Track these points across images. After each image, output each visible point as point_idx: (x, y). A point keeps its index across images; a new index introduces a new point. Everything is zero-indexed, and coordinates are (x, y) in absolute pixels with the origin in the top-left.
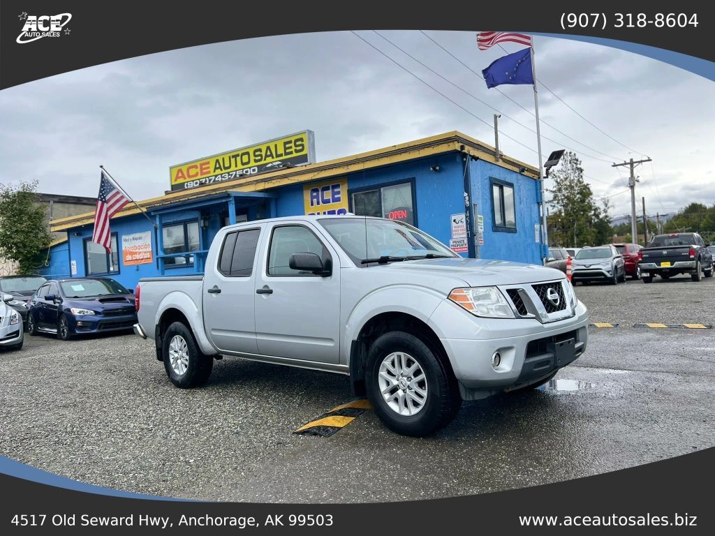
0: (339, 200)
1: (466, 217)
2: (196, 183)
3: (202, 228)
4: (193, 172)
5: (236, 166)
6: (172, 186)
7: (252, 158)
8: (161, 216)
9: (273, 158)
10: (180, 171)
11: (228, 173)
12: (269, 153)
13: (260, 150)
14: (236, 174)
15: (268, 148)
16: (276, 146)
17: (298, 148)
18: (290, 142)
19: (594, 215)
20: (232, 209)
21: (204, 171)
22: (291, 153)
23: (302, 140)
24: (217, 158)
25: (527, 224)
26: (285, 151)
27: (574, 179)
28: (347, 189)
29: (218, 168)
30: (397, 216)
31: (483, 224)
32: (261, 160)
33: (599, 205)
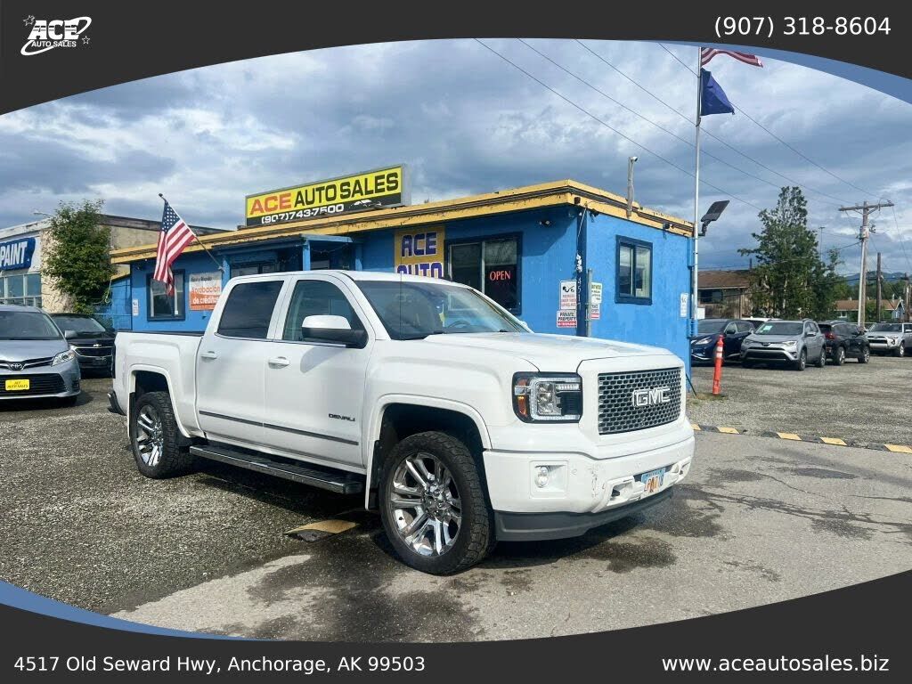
0: (433, 251)
1: (578, 284)
2: (274, 218)
4: (272, 204)
5: (320, 201)
6: (248, 221)
7: (339, 193)
8: (229, 256)
9: (362, 194)
10: (257, 202)
11: (311, 209)
12: (357, 189)
13: (348, 184)
14: (319, 211)
15: (357, 182)
16: (366, 180)
17: (391, 185)
18: (382, 177)
19: (816, 272)
20: (307, 255)
21: (284, 204)
22: (383, 190)
23: (395, 175)
24: (299, 190)
25: (670, 292)
26: (376, 187)
27: (792, 224)
28: (444, 239)
29: (300, 202)
30: (499, 277)
31: (601, 294)
32: (348, 196)
33: (824, 259)
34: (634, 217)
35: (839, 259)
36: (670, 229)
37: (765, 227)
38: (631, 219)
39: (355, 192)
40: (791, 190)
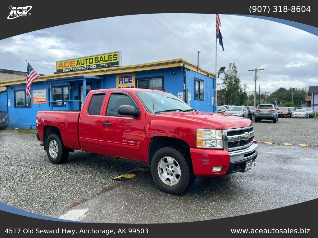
0: (131, 82)
1: (184, 94)
2: (68, 70)
3: (70, 90)
4: (67, 65)
5: (87, 64)
6: (57, 70)
7: (94, 61)
8: (52, 83)
9: (103, 62)
10: (61, 64)
11: (83, 67)
12: (101, 60)
13: (98, 58)
14: (86, 67)
15: (101, 57)
16: (105, 56)
17: (115, 59)
18: (111, 56)
19: (240, 91)
20: (85, 83)
21: (72, 65)
22: (111, 60)
23: (116, 55)
24: (78, 60)
25: (209, 97)
26: (109, 59)
27: (233, 75)
28: (135, 78)
29: (78, 64)
31: (190, 97)
32: (98, 62)
33: (242, 87)
34: (199, 72)
35: (247, 87)
36: (209, 76)
37: (225, 76)
38: (198, 72)
40: (232, 64)
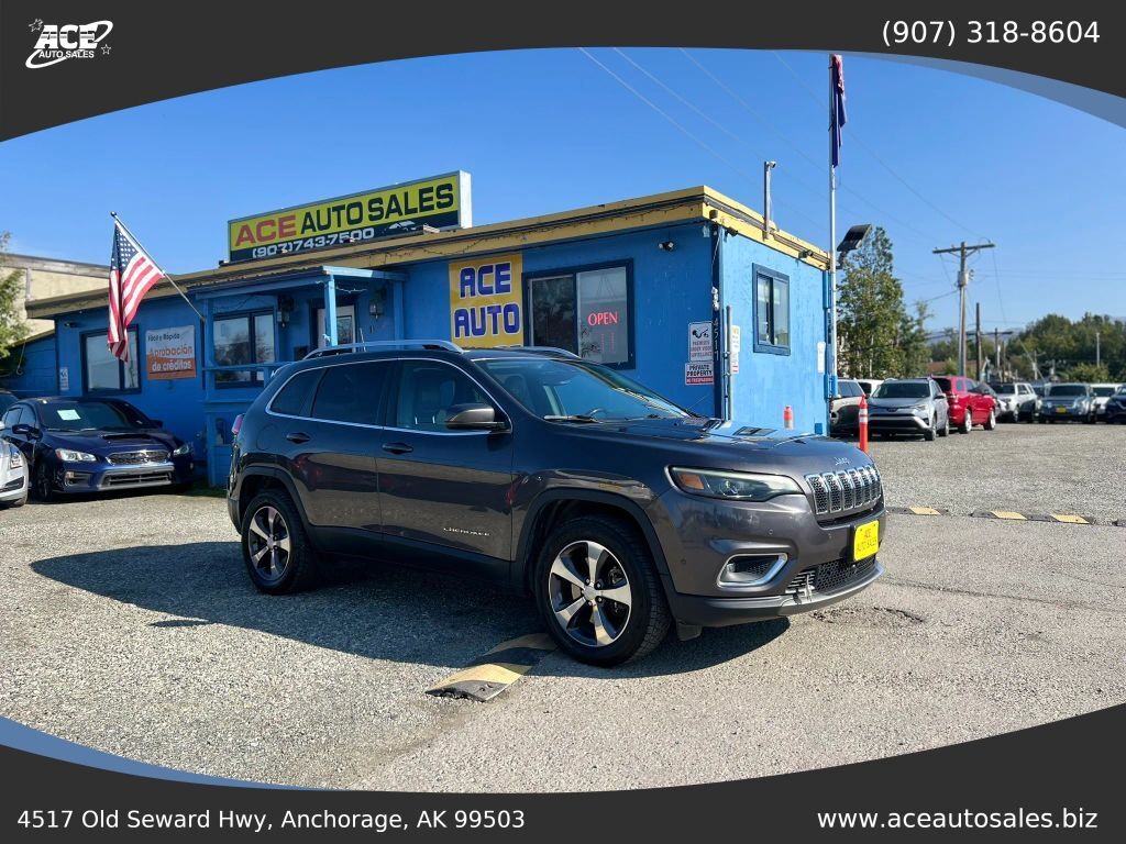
0: (507, 289)
1: (714, 327)
2: (272, 250)
3: (280, 324)
4: (266, 230)
5: (339, 226)
6: (232, 254)
7: (366, 213)
8: (211, 301)
9: (401, 214)
10: (246, 228)
11: (326, 236)
12: (394, 206)
13: (380, 201)
14: (338, 238)
15: (393, 198)
16: (406, 194)
17: (443, 201)
18: (430, 190)
19: (902, 327)
20: (331, 297)
21: (286, 231)
22: (431, 208)
23: (449, 187)
24: (307, 210)
25: (807, 341)
26: (421, 204)
27: (876, 270)
28: (521, 271)
29: (309, 227)
30: (602, 321)
31: (739, 339)
32: (380, 217)
33: (911, 312)
34: (770, 241)
36: (809, 259)
38: (766, 242)
39: (390, 211)
